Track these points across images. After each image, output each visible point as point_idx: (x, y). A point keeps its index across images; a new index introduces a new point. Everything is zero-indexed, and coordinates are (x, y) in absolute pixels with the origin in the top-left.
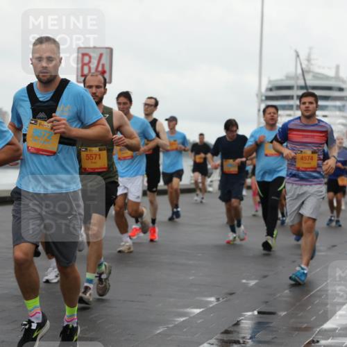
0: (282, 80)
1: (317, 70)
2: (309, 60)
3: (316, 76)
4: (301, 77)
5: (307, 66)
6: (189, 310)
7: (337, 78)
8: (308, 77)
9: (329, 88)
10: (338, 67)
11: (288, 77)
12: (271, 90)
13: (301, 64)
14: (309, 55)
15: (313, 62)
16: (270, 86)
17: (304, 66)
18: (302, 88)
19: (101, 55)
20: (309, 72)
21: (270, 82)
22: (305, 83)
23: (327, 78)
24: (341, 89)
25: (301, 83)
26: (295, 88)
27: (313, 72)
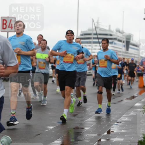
0: (87, 31)
1: (101, 27)
2: (98, 23)
3: (101, 29)
4: (95, 30)
5: (97, 25)
6: (48, 127)
7: (110, 30)
8: (98, 30)
9: (106, 35)
10: (110, 26)
11: (89, 30)
12: (82, 35)
13: (95, 24)
14: (98, 20)
15: (99, 24)
16: (82, 34)
17: (96, 25)
18: (95, 34)
19: (11, 20)
20: (98, 28)
21: (82, 32)
22: (96, 32)
23: (105, 30)
24: (111, 35)
25: (95, 32)
26: (92, 34)
27: (99, 28)
